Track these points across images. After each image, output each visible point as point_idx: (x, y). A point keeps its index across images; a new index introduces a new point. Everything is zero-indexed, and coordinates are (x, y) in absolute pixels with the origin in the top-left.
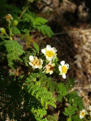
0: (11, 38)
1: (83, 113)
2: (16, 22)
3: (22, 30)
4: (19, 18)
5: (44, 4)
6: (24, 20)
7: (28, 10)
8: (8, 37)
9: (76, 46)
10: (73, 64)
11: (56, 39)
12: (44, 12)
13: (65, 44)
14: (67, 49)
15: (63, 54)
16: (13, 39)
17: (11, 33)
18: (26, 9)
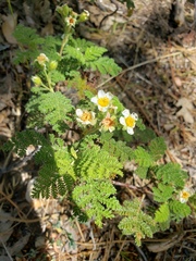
0: (52, 90)
1: (185, 194)
2: (54, 64)
3: (67, 74)
4: (59, 55)
5: (106, 13)
6: (68, 57)
7: (71, 38)
8: (47, 89)
9: (178, 82)
10: (175, 118)
11: (137, 75)
12: (107, 28)
13: (155, 81)
14: (161, 92)
15: (155, 102)
16: (55, 90)
17: (50, 82)
18: (67, 37)
